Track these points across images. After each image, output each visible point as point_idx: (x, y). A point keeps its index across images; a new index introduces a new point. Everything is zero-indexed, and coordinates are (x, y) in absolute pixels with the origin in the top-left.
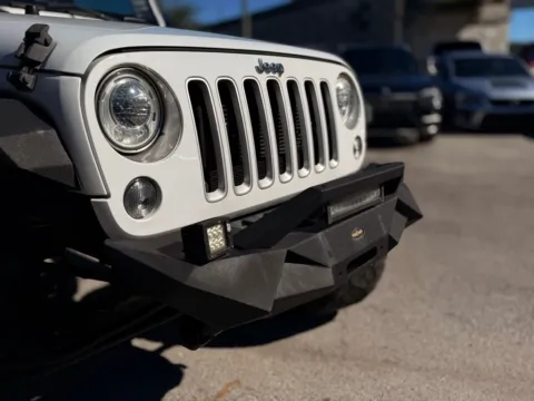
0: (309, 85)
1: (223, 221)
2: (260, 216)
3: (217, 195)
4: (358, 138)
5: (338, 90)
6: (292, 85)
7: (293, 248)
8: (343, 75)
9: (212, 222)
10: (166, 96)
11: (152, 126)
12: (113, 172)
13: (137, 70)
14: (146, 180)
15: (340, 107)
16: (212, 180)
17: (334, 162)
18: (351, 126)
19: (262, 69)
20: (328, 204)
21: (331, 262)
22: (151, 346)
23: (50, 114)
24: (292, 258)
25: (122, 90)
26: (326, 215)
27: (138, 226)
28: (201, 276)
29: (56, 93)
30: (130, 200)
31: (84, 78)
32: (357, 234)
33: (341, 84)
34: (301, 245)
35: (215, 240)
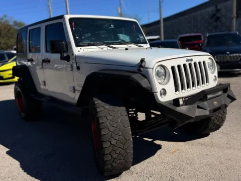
0: (200, 63)
1: (182, 98)
2: (187, 99)
3: (178, 92)
4: (215, 76)
5: (208, 63)
6: (195, 64)
7: (199, 105)
8: (210, 58)
9: (180, 98)
10: (167, 70)
11: (163, 77)
12: (158, 87)
13: (161, 66)
14: (164, 89)
15: (209, 67)
16: (177, 89)
17: (208, 84)
18: (213, 73)
19: (187, 60)
20: (207, 94)
21: (209, 109)
22: (150, 140)
23: (146, 76)
24: (199, 107)
25: (158, 71)
26: (207, 97)
27: (162, 99)
28: (179, 109)
29: (147, 72)
30: (161, 94)
31: (153, 69)
32: (215, 103)
33: (209, 61)
34: (201, 104)
35: (181, 102)
